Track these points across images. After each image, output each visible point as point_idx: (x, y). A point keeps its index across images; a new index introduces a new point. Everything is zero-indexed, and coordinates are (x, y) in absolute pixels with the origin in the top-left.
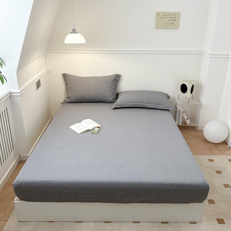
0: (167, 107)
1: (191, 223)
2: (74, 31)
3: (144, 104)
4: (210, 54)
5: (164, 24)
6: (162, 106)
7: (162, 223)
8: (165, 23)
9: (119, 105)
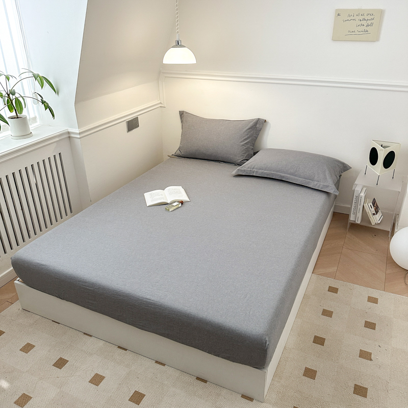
0: (324, 185)
1: (244, 396)
2: (178, 44)
3: (285, 175)
5: (349, 31)
6: (316, 183)
7: (198, 378)
8: (351, 31)
9: (244, 171)
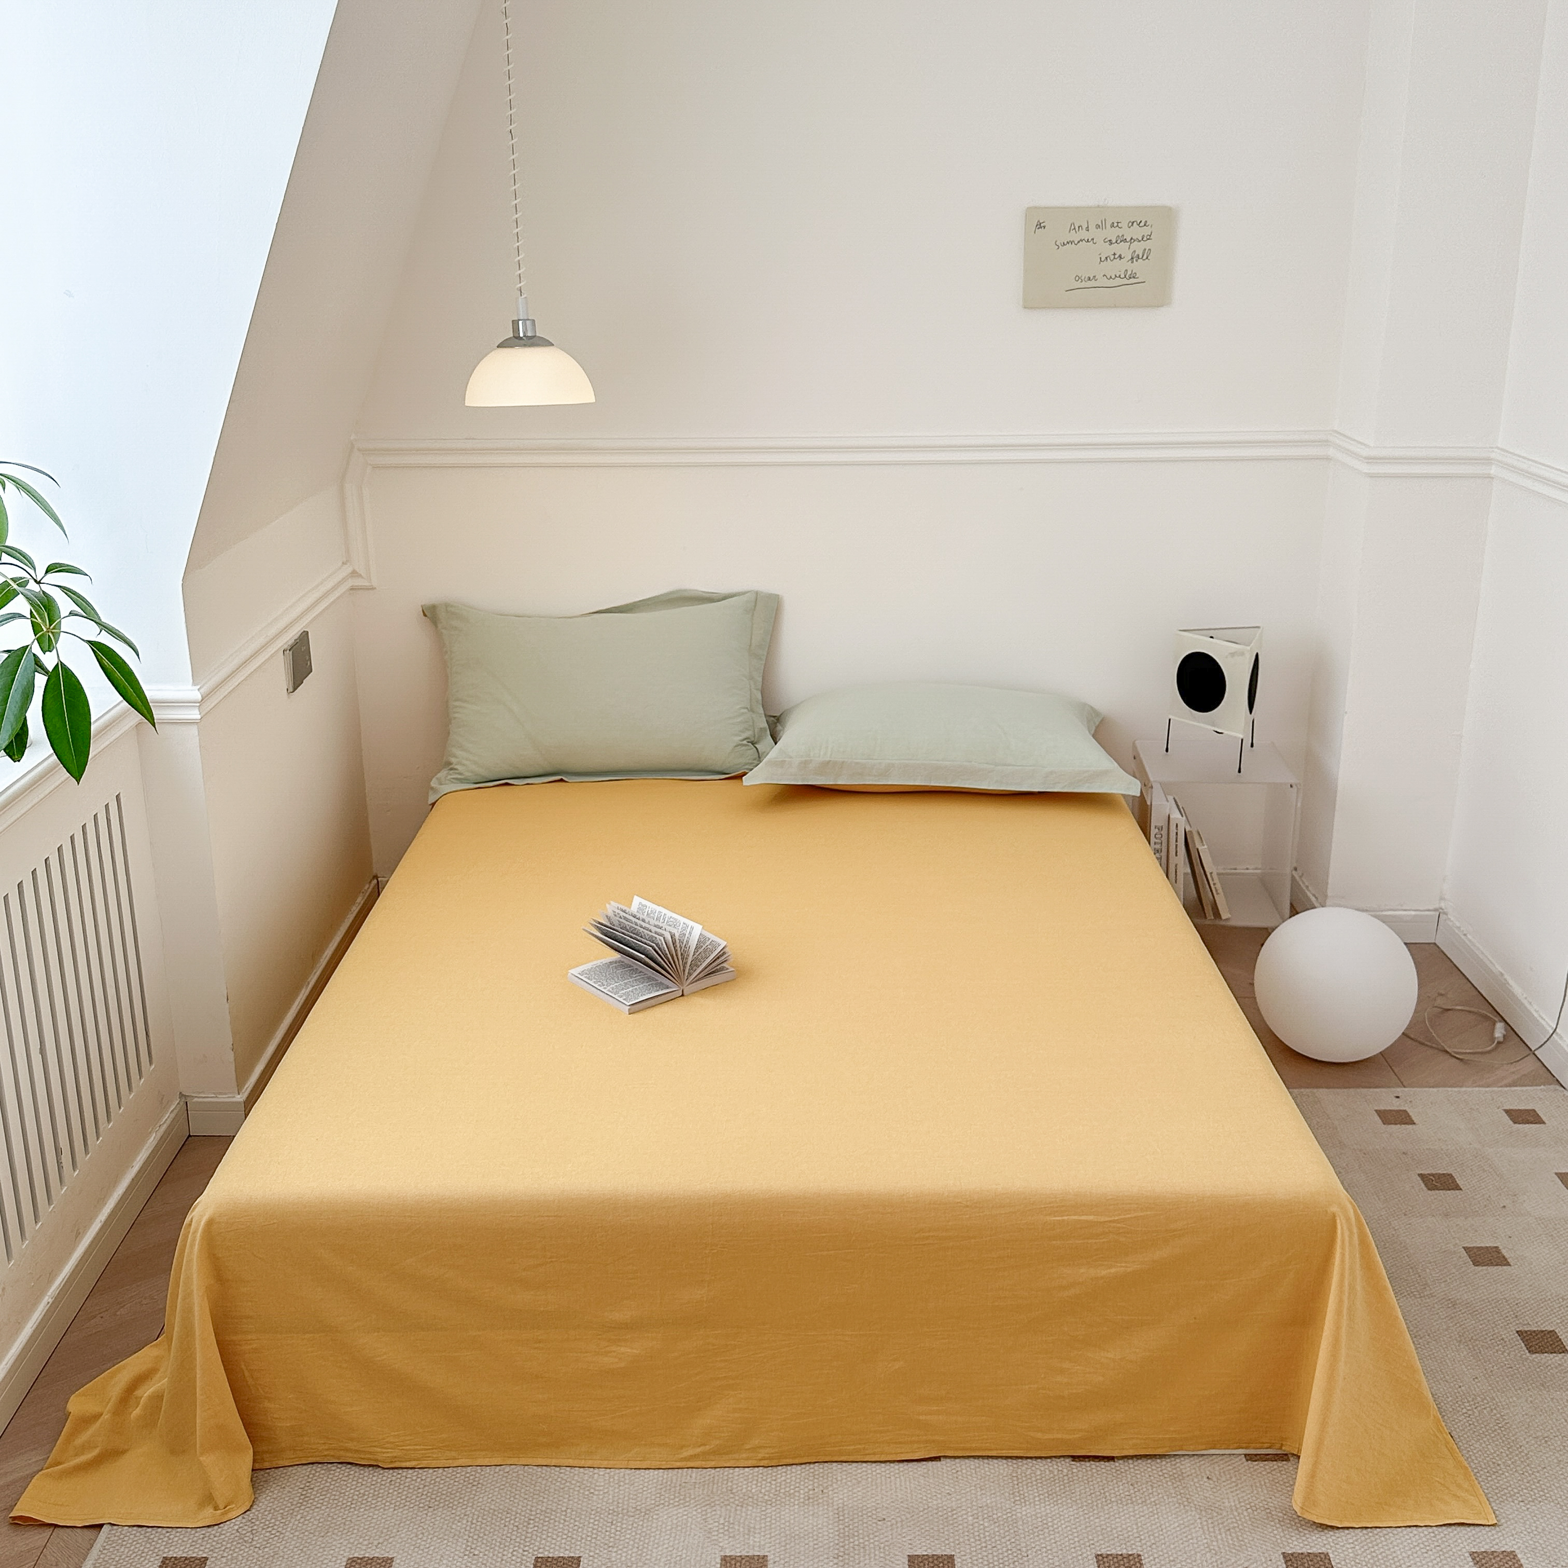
1: (1252, 1457)
2: (523, 335)
4: (1370, 460)
5: (1078, 278)
8: (1085, 275)
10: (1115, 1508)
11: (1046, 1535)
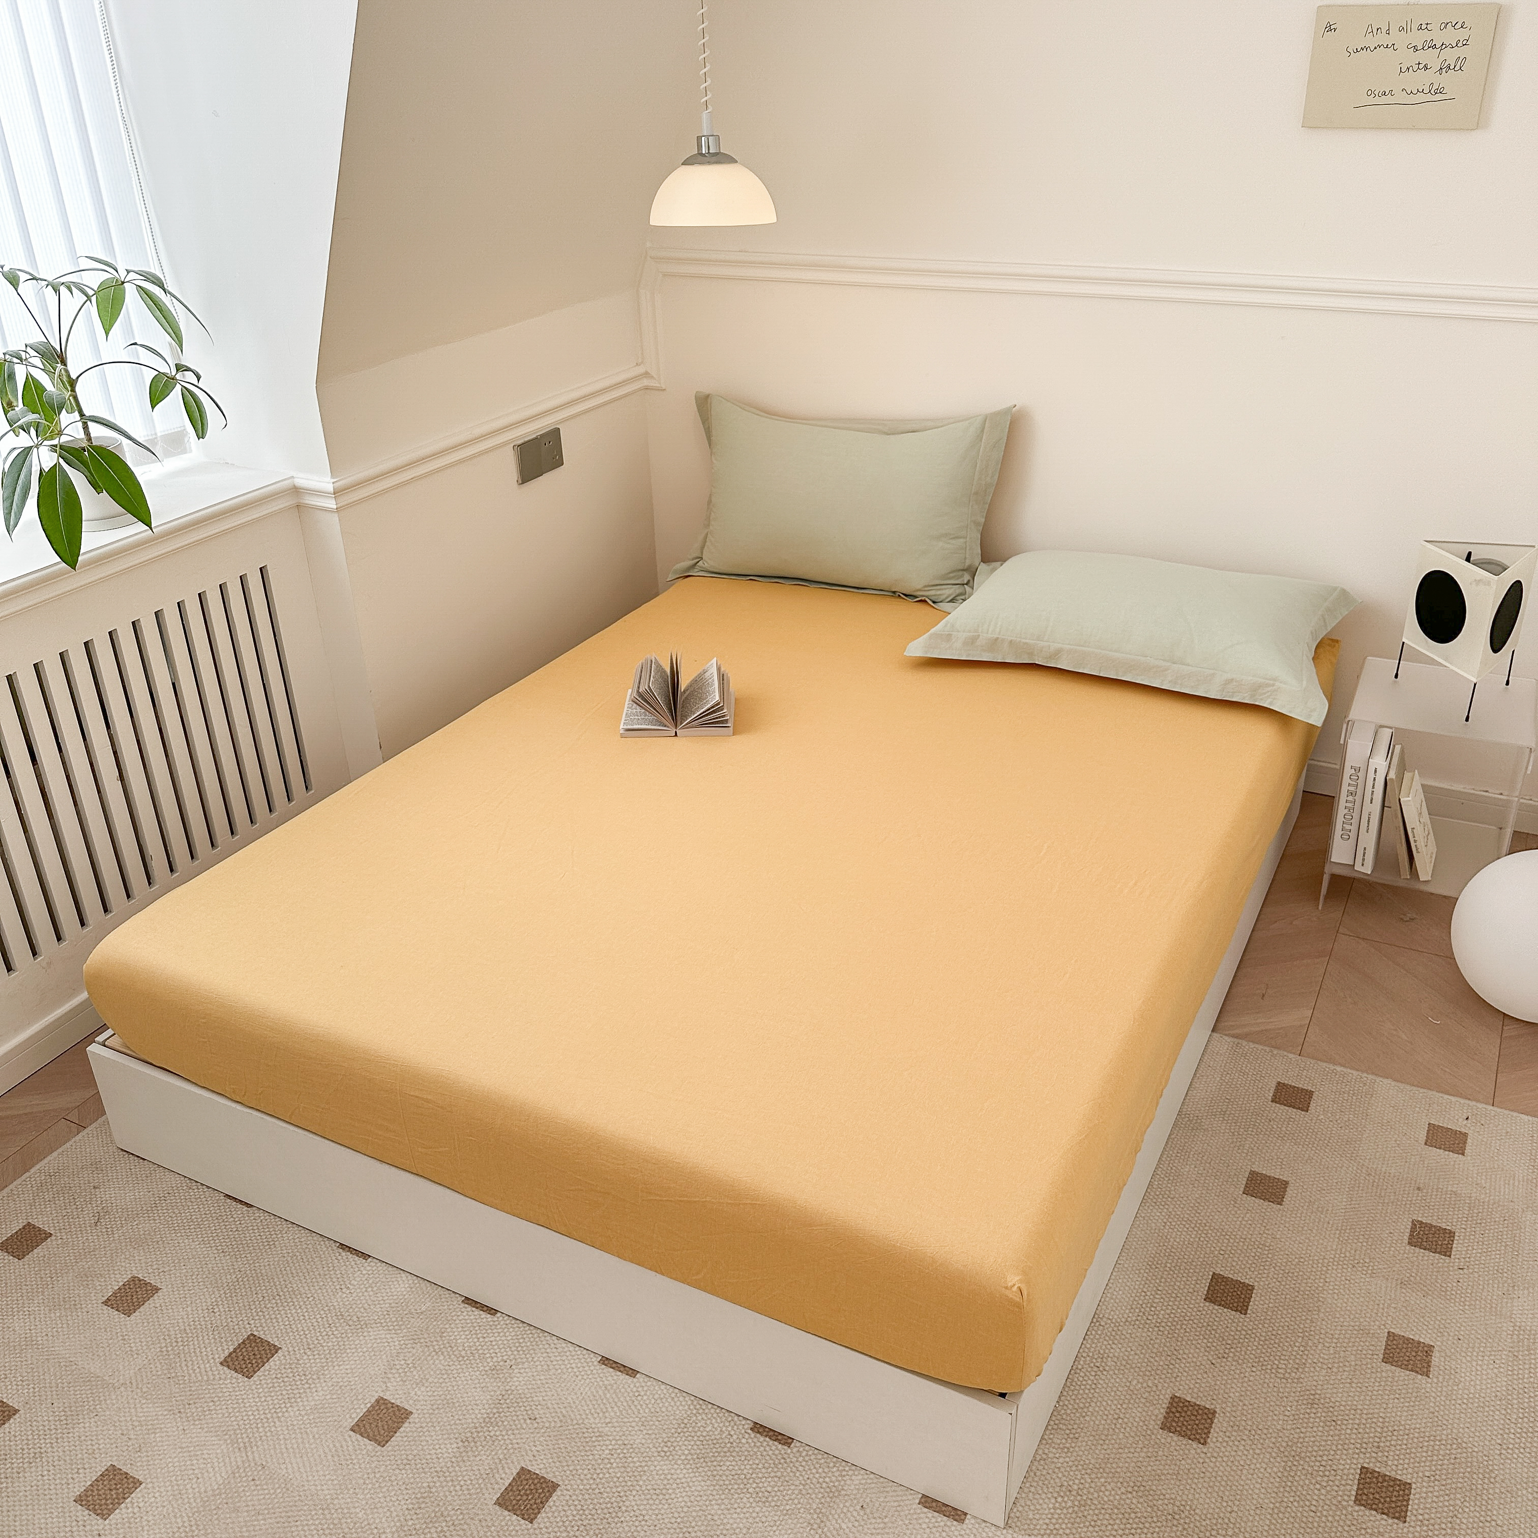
1: (930, 1502)
2: (707, 152)
5: (1370, 93)
7: (758, 1428)
8: (1379, 89)
10: (745, 1500)
11: (657, 1502)
